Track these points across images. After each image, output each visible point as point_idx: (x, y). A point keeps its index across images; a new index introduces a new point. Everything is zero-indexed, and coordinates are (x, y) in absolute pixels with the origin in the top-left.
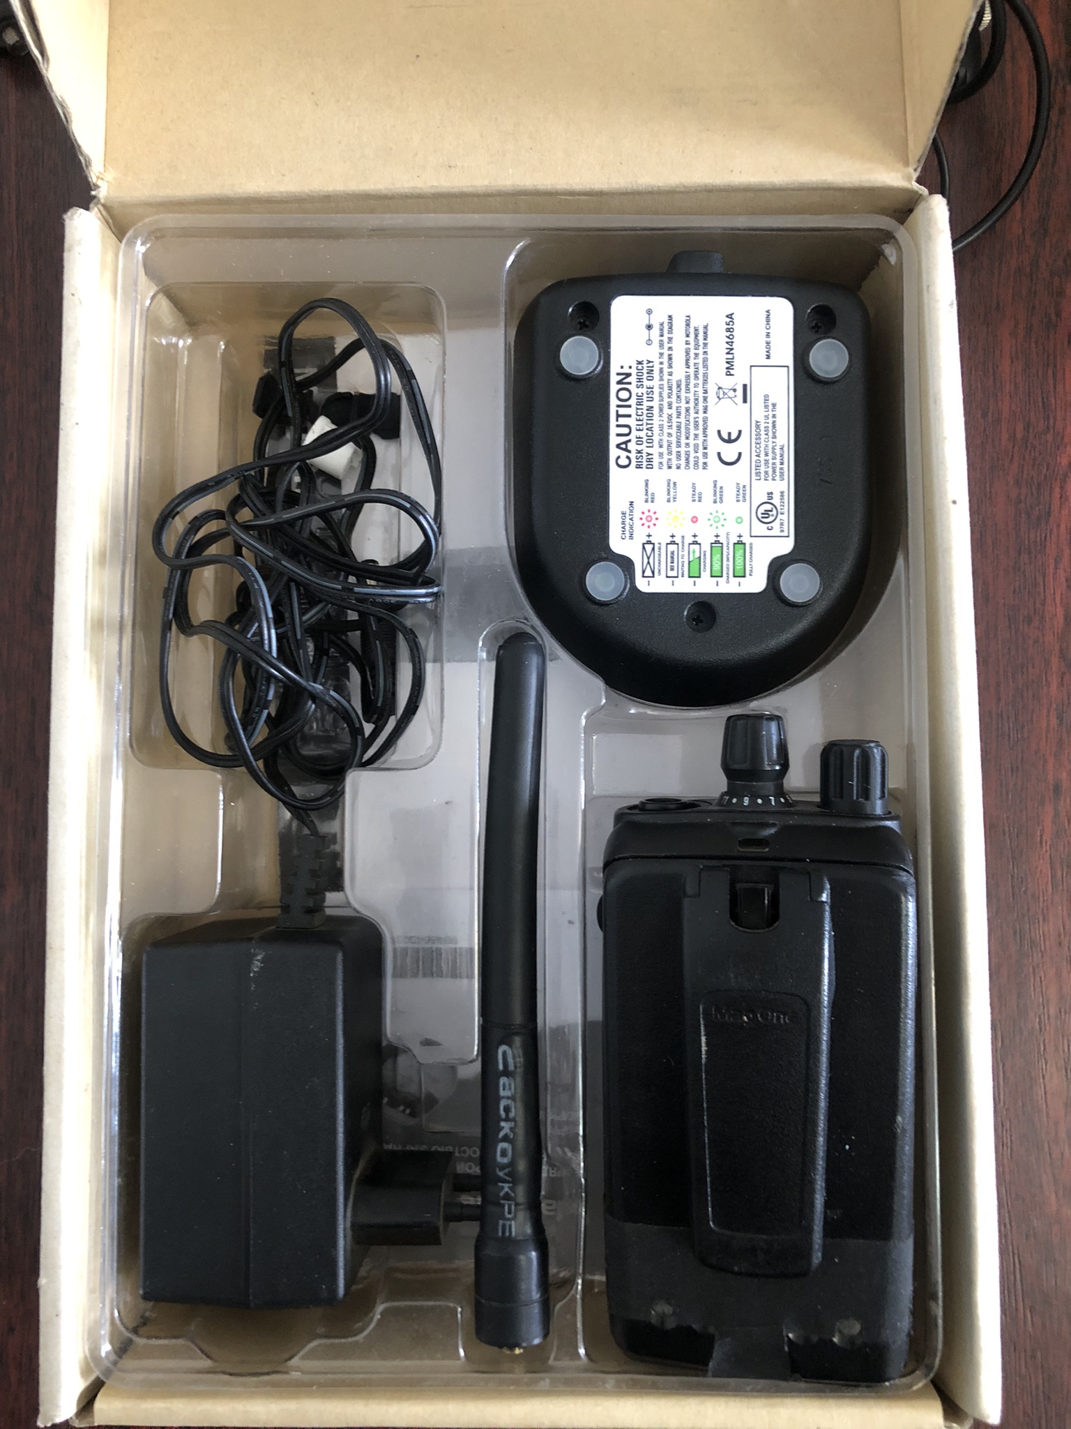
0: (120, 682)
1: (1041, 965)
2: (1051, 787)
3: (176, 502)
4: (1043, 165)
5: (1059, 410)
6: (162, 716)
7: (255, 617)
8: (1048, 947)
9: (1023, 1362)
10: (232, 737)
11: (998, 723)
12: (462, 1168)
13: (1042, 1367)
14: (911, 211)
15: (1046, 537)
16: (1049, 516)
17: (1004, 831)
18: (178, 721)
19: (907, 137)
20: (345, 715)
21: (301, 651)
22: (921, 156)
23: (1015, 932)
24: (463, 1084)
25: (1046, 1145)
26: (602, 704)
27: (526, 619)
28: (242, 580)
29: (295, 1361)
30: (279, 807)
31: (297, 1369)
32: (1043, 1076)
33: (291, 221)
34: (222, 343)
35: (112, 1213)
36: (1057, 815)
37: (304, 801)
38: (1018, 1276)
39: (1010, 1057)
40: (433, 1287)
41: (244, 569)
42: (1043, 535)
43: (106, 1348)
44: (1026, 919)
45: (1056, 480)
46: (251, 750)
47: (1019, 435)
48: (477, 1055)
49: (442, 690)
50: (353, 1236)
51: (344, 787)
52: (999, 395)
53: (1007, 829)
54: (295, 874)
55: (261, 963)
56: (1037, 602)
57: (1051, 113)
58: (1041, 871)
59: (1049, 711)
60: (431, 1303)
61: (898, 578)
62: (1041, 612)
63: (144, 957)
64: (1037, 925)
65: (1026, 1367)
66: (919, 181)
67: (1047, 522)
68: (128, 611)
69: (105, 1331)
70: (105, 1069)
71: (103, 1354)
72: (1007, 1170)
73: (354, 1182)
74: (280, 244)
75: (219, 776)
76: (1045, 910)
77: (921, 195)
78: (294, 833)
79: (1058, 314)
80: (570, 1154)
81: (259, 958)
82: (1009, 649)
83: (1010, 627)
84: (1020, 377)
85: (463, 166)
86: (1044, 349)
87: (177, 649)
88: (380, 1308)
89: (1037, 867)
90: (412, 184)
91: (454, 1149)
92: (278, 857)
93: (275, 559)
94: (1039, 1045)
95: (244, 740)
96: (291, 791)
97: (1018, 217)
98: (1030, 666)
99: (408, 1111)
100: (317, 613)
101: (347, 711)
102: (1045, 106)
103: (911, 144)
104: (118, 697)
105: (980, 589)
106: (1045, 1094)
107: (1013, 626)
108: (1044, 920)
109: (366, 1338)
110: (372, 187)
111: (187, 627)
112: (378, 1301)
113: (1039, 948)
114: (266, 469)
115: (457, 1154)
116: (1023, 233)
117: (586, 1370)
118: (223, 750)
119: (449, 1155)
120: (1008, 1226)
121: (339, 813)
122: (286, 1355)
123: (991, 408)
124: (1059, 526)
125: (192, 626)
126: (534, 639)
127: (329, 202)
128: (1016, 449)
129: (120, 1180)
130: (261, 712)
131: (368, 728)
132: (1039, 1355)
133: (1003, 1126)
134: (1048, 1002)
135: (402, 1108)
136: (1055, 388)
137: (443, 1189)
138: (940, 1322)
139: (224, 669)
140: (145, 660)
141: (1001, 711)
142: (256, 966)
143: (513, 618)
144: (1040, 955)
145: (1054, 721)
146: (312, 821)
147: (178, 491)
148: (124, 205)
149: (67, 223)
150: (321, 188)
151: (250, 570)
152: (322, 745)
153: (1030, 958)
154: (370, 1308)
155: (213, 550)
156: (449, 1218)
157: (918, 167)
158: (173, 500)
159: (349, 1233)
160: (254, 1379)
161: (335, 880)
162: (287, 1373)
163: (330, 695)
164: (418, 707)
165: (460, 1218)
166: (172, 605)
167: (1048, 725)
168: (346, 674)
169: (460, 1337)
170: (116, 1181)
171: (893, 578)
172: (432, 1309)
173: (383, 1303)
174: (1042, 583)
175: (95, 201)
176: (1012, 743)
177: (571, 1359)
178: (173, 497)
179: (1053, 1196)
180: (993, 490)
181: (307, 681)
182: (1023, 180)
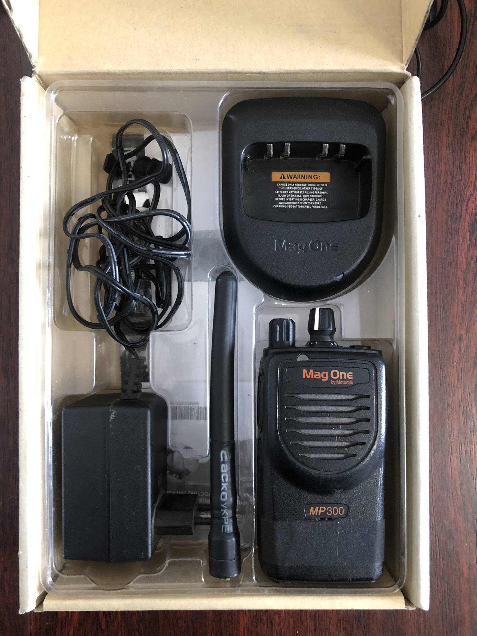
0: (49, 293)
1: (451, 414)
2: (458, 337)
3: (73, 209)
4: (463, 59)
5: (466, 170)
6: (67, 305)
7: (109, 264)
8: (454, 406)
9: (439, 580)
10: (100, 316)
11: (436, 310)
12: (202, 501)
13: (447, 582)
14: (403, 83)
15: (459, 227)
16: (461, 218)
17: (437, 357)
18: (75, 307)
19: (402, 49)
20: (150, 306)
21: (129, 279)
22: (409, 59)
23: (441, 401)
24: (202, 465)
25: (451, 490)
26: (263, 302)
27: (229, 265)
28: (102, 244)
29: (131, 584)
30: (120, 346)
31: (132, 587)
32: (451, 461)
33: (122, 84)
34: (91, 138)
35: (51, 523)
36: (460, 349)
37: (132, 344)
38: (437, 545)
39: (437, 453)
40: (189, 552)
41: (103, 240)
42: (458, 227)
43: (50, 580)
44: (446, 394)
45: (464, 202)
46: (108, 321)
47: (449, 181)
48: (209, 454)
49: (192, 296)
50: (155, 532)
51: (149, 338)
52: (441, 163)
53: (438, 355)
54: (129, 376)
55: (114, 416)
56: (455, 256)
57: (467, 35)
58: (453, 374)
59: (458, 304)
60: (190, 559)
61: (393, 247)
62: (456, 261)
63: (63, 412)
64: (450, 397)
65: (440, 583)
66: (407, 70)
67: (460, 221)
68: (52, 260)
69: (49, 572)
70: (46, 462)
71: (48, 583)
72: (434, 500)
73: (155, 508)
74: (117, 94)
75: (94, 334)
76: (454, 391)
77: (408, 76)
78: (127, 357)
79: (467, 127)
80: (248, 495)
81: (113, 413)
82: (442, 277)
83: (442, 268)
84: (450, 156)
85: (202, 60)
86: (461, 143)
87: (74, 275)
88: (168, 561)
89: (451, 372)
90: (179, 68)
91: (198, 493)
92: (120, 368)
93: (118, 235)
94: (449, 448)
95: (105, 317)
96: (126, 338)
97: (451, 82)
98: (451, 284)
99: (178, 477)
100: (136, 260)
101: (150, 305)
102: (464, 33)
103: (404, 53)
104: (48, 299)
105: (430, 250)
106: (451, 469)
107: (444, 268)
108: (453, 395)
109: (161, 574)
110: (161, 69)
111: (79, 266)
112: (167, 558)
113: (450, 407)
114: (113, 195)
115: (199, 495)
116: (453, 90)
117: (256, 586)
118: (96, 321)
119: (196, 496)
120: (434, 524)
121: (147, 348)
122: (128, 581)
123: (437, 169)
124: (464, 223)
125: (81, 266)
126: (233, 274)
127: (141, 75)
128: (447, 188)
129: (54, 509)
130: (113, 303)
131: (160, 310)
132: (446, 578)
133: (433, 482)
134: (454, 429)
135: (175, 475)
136: (465, 160)
137: (194, 511)
138: (406, 564)
139: (96, 287)
140: (60, 281)
141: (438, 304)
142: (112, 417)
143: (223, 264)
144: (451, 410)
145: (460, 309)
146: (136, 353)
147: (73, 204)
148: (48, 75)
149: (22, 83)
150: (138, 69)
151: (106, 240)
152: (140, 318)
153: (447, 411)
154: (163, 561)
155: (89, 231)
156: (196, 524)
157: (407, 64)
158: (72, 208)
159: (153, 530)
160: (114, 592)
161: (146, 377)
162: (128, 589)
163: (143, 298)
164: (181, 302)
165: (202, 524)
166: (71, 257)
167: (458, 310)
168: (150, 286)
169: (202, 573)
170: (53, 509)
171: (391, 246)
172: (191, 561)
173: (169, 559)
174: (457, 248)
175: (34, 73)
176: (442, 318)
177: (250, 582)
178: (71, 207)
179: (453, 512)
180: (437, 207)
181: (132, 291)
182: (454, 65)
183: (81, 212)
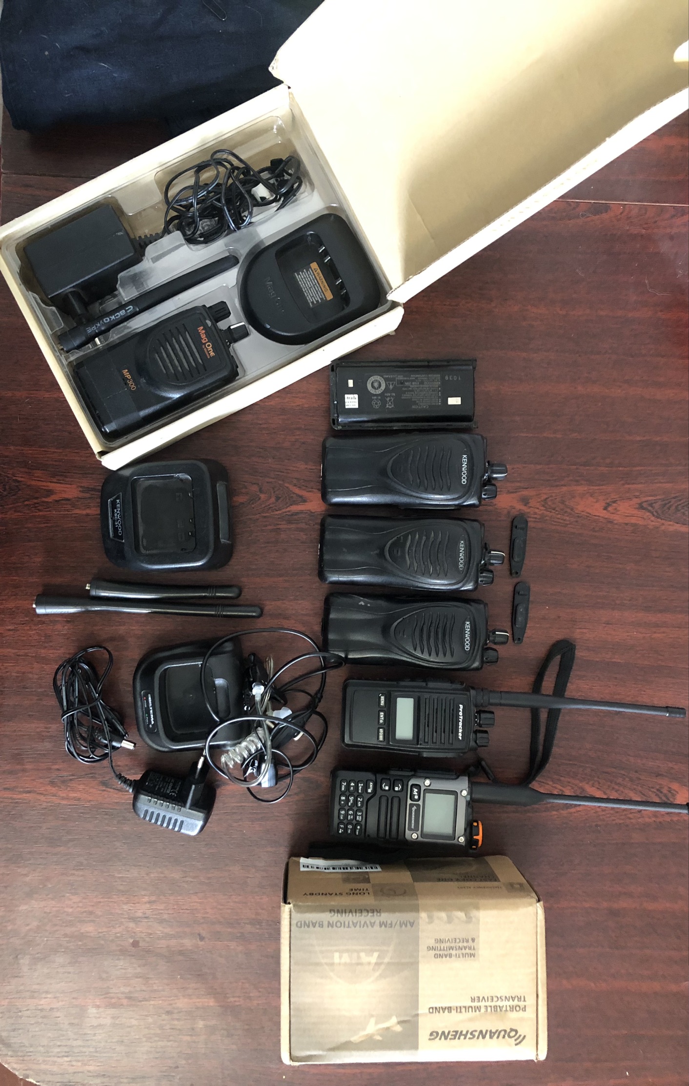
3: (229, 152)
6: (171, 179)
10: (174, 199)
14: (396, 307)
18: (172, 183)
24: (119, 300)
48: (126, 300)
66: (402, 304)
77: (402, 307)
87: (191, 173)
157: (406, 300)
183: (231, 158)
